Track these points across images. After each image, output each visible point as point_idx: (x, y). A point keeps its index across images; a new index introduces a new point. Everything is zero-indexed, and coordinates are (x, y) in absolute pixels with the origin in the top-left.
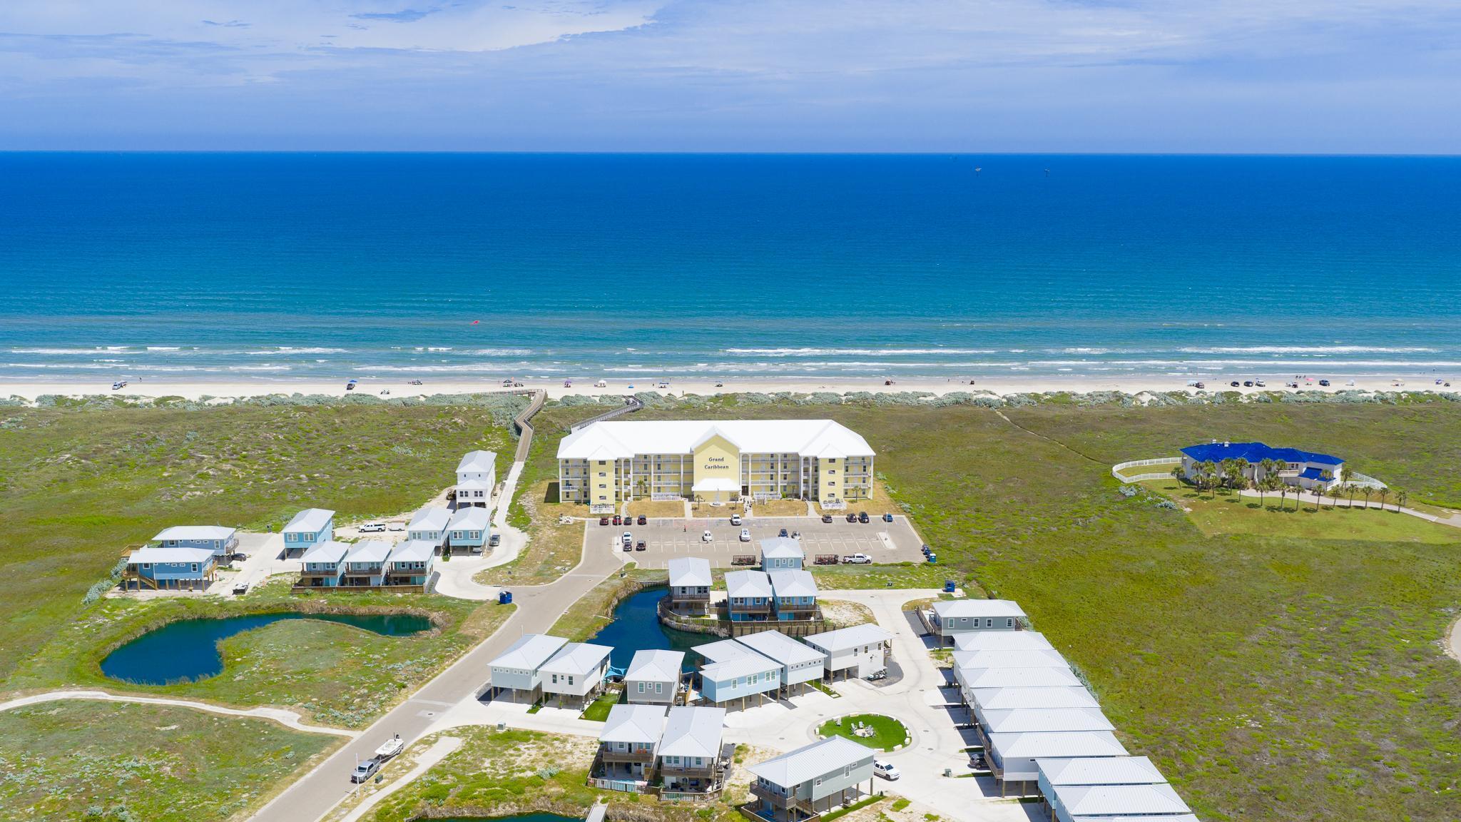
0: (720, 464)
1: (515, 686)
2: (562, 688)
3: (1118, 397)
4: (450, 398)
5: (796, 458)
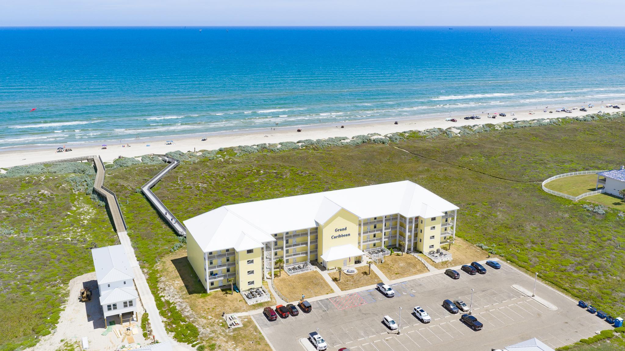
0: (344, 233)
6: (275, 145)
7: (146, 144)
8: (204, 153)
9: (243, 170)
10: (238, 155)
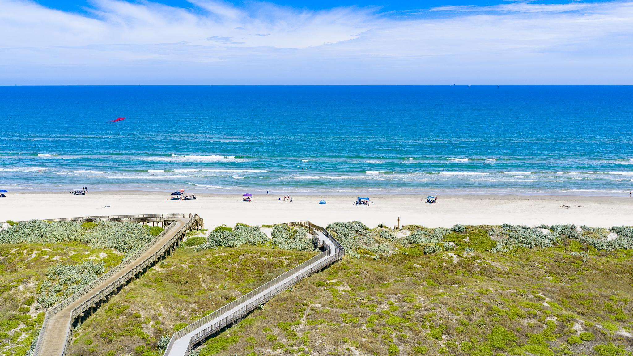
6: (600, 232)
7: (320, 200)
8: (415, 233)
9: (511, 311)
10: (499, 247)
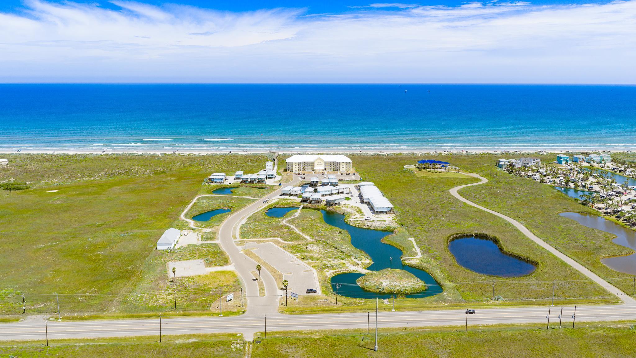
0: (320, 164)
1: (286, 193)
2: (294, 193)
3: (413, 154)
4: (256, 154)
5: (336, 163)
